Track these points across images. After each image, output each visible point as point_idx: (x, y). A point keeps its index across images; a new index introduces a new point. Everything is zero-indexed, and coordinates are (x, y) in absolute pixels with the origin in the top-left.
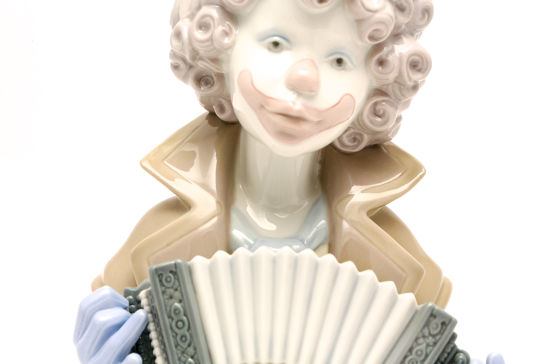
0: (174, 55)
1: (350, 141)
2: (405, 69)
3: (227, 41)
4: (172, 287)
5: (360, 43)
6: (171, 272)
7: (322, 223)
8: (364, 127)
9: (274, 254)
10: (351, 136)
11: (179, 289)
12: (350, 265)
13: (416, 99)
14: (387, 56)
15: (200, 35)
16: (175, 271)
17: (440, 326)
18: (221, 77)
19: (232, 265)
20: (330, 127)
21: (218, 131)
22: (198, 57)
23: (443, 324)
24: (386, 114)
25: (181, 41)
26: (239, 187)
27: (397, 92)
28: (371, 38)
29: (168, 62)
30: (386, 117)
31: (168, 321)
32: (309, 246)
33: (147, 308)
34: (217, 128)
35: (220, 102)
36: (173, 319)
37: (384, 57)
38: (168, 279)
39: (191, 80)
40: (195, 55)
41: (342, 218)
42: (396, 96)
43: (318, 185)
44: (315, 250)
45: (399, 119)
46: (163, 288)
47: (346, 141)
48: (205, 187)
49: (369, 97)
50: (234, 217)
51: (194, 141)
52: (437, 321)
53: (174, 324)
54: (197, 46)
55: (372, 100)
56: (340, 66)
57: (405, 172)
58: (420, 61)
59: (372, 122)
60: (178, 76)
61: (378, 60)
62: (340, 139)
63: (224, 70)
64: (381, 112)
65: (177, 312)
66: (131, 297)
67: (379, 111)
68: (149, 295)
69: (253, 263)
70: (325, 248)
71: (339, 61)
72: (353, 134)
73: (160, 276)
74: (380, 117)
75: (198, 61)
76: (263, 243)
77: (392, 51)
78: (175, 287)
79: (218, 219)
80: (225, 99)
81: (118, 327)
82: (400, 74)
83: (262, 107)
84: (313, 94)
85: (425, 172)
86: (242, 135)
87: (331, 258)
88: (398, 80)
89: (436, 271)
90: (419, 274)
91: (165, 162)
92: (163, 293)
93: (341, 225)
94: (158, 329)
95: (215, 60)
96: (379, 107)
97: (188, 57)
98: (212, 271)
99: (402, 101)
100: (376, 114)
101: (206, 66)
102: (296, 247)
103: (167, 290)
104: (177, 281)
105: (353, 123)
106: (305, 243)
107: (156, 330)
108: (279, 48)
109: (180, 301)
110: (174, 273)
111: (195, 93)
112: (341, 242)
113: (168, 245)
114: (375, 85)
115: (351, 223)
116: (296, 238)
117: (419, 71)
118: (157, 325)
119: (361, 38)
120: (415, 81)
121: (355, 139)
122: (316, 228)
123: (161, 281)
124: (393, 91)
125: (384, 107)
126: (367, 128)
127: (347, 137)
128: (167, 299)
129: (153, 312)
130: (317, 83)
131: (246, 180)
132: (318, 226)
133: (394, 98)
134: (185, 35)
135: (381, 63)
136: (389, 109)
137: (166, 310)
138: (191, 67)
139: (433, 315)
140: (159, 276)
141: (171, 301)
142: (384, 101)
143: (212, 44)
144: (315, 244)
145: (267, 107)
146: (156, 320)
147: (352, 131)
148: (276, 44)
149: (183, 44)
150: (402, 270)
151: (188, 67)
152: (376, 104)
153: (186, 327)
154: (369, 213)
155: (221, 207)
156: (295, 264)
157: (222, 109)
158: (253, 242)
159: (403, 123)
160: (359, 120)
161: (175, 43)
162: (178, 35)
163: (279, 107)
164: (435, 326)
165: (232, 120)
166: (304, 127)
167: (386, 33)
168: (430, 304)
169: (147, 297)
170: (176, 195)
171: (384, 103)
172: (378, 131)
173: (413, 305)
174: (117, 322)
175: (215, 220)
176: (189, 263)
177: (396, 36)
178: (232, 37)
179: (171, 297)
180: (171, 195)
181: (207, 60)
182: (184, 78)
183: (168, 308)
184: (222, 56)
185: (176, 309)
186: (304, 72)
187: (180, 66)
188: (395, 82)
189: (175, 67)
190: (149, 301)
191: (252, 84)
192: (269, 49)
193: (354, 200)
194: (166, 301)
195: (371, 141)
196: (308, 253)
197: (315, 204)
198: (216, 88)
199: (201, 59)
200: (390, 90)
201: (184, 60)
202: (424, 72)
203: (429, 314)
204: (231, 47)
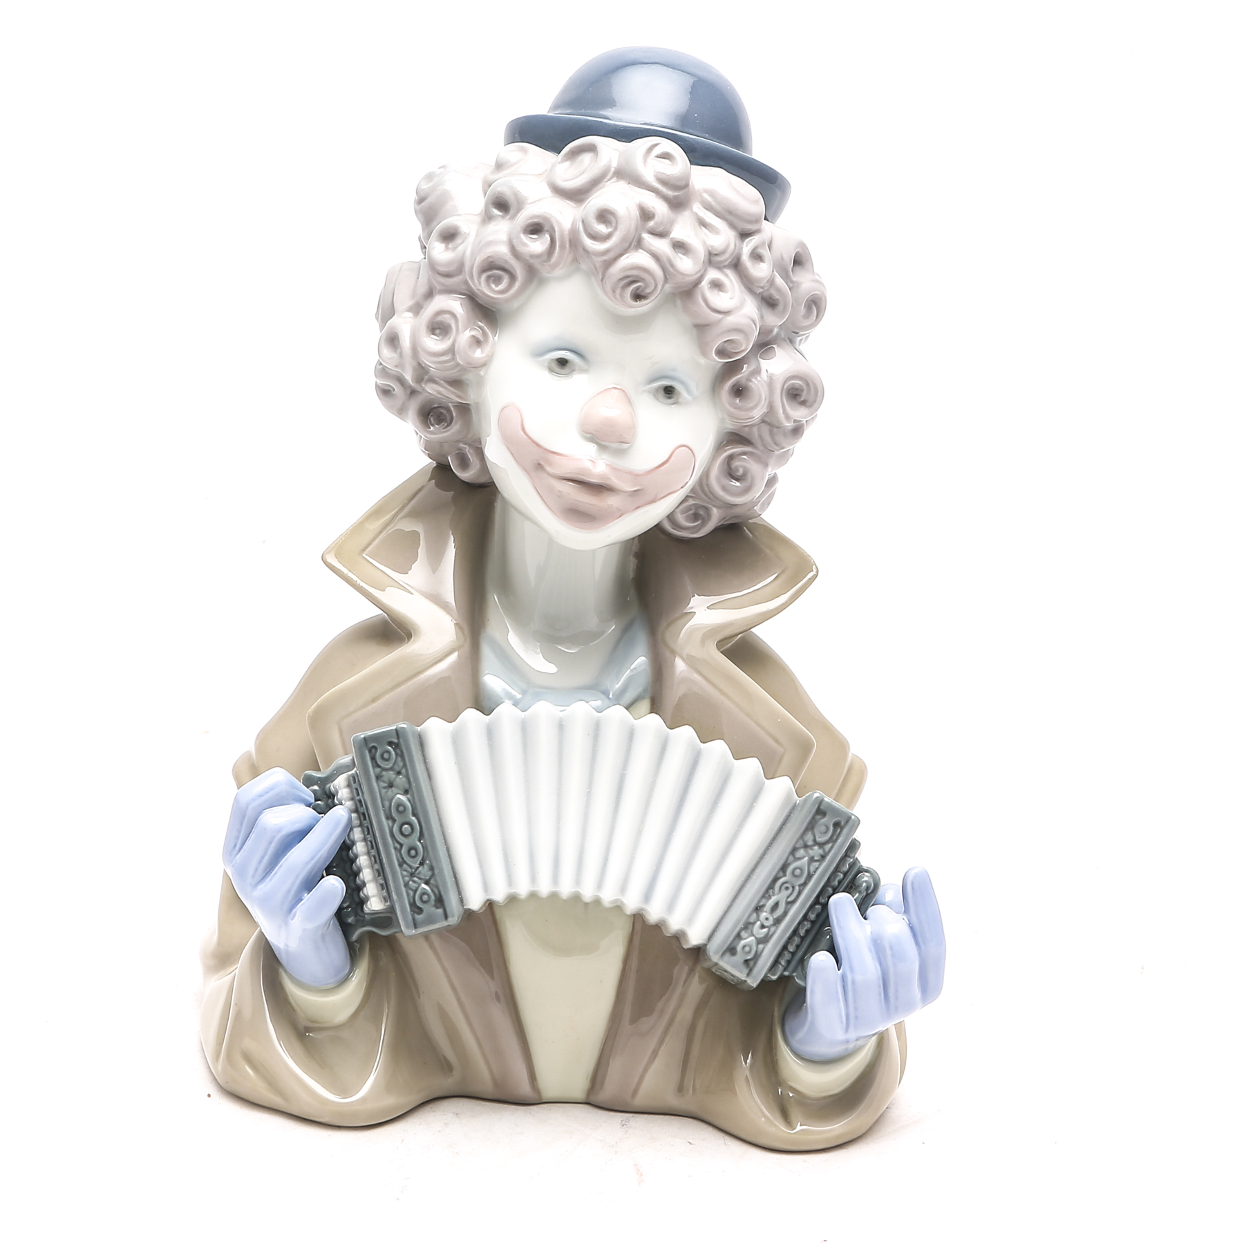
0: (382, 371)
1: (688, 519)
2: (779, 400)
3: (478, 354)
4: (391, 769)
5: (702, 361)
6: (390, 744)
7: (640, 662)
8: (711, 496)
9: (561, 714)
10: (691, 510)
11: (403, 771)
12: (686, 733)
13: (801, 448)
14: (749, 380)
15: (433, 344)
16: (396, 741)
17: (831, 828)
18: (464, 409)
19: (490, 733)
20: (653, 501)
21: (454, 499)
22: (426, 377)
23: (837, 825)
24: (749, 475)
25: (399, 350)
26: (494, 599)
27: (767, 438)
28: (721, 352)
29: (370, 381)
30: (749, 479)
31: (386, 824)
32: (617, 700)
33: (349, 804)
34: (452, 493)
35: (460, 449)
36: (394, 821)
37: (743, 382)
38: (386, 756)
39: (412, 413)
40: (422, 373)
41: (674, 653)
42: (764, 445)
43: (632, 596)
44: (627, 708)
45: (772, 481)
46: (378, 770)
47: (681, 519)
48: (436, 599)
49: (720, 447)
50: (487, 654)
51: (415, 514)
52: (828, 821)
53: (396, 828)
54: (427, 361)
55: (725, 451)
56: (670, 398)
57: (783, 572)
58: (805, 387)
59: (724, 488)
60: (390, 408)
61: (733, 386)
62: (670, 517)
63: (471, 397)
64: (741, 472)
65: (401, 809)
66: (316, 787)
67: (738, 470)
68: (353, 783)
69: (525, 729)
70: (645, 705)
71: (669, 391)
72: (693, 508)
73: (372, 750)
74: (737, 479)
75: (426, 384)
76: (538, 697)
77: (757, 371)
78: (397, 768)
79: (458, 655)
80: (470, 445)
81: (301, 834)
82: (771, 408)
83: (539, 466)
84: (625, 446)
85: (817, 572)
86: (498, 506)
87: (655, 719)
88: (767, 419)
89: (839, 745)
90: (805, 748)
91: (364, 555)
92: (378, 777)
93: (673, 666)
94: (369, 837)
95: (456, 383)
96: (736, 464)
97: (409, 377)
98: (457, 742)
99: (776, 452)
100: (731, 474)
101: (439, 393)
102: (598, 703)
103: (384, 773)
104: (399, 759)
105: (693, 490)
106: (611, 696)
107: (365, 840)
108: (566, 370)
109: (406, 792)
110: (397, 746)
111: (414, 433)
112: (673, 694)
113: (374, 700)
114: (730, 426)
115: (690, 661)
116: (594, 688)
117: (803, 403)
118: (368, 830)
119: (704, 352)
120: (795, 421)
121: (696, 517)
122: (629, 670)
123: (373, 759)
124: (760, 436)
125: (744, 464)
126: (717, 498)
127: (683, 512)
128: (385, 788)
129: (360, 811)
130: (632, 428)
131: (506, 586)
132: (632, 667)
133: (762, 448)
134: (406, 342)
135: (739, 391)
136: (753, 467)
137: (383, 806)
138: (413, 393)
139: (820, 811)
140: (370, 751)
141: (390, 792)
142: (745, 453)
143: (453, 358)
144: (629, 696)
145: (548, 468)
146: (366, 823)
147: (691, 502)
148: (563, 362)
149: (401, 355)
150: (777, 741)
151: (409, 392)
152: (731, 458)
153: (417, 834)
154: (720, 644)
155: (463, 633)
156: (596, 731)
157: (464, 462)
158: (521, 696)
159: (778, 486)
160: (702, 484)
161: (387, 353)
162: (393, 340)
163: (568, 468)
164: (823, 829)
165: (482, 480)
166: (612, 501)
167: (747, 346)
168: (816, 795)
169: (349, 786)
170: (382, 612)
171: (745, 457)
172: (737, 503)
173: (788, 797)
174: (298, 826)
175: (454, 657)
176: (419, 729)
177: (764, 345)
178: (487, 348)
179: (391, 785)
180: (374, 612)
181: (442, 382)
182: (401, 412)
183: (387, 804)
184: (469, 377)
185: (400, 804)
186: (611, 410)
187: (394, 390)
188: (763, 421)
189: (385, 392)
190: (352, 792)
191: (523, 429)
192: (551, 370)
193: (694, 621)
194: (384, 791)
195: (724, 518)
196: (618, 712)
197: (626, 630)
198: (456, 427)
199: (432, 380)
200: (755, 436)
201: (401, 381)
202: (810, 406)
203: (814, 810)
204: (484, 364)
